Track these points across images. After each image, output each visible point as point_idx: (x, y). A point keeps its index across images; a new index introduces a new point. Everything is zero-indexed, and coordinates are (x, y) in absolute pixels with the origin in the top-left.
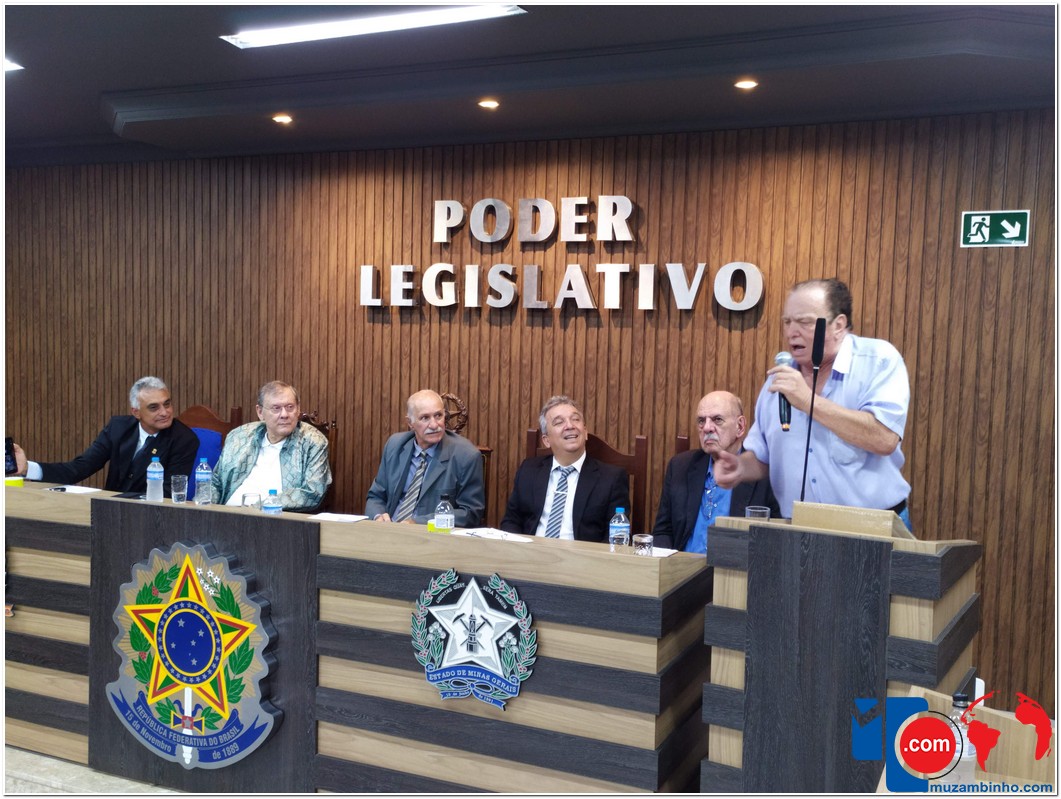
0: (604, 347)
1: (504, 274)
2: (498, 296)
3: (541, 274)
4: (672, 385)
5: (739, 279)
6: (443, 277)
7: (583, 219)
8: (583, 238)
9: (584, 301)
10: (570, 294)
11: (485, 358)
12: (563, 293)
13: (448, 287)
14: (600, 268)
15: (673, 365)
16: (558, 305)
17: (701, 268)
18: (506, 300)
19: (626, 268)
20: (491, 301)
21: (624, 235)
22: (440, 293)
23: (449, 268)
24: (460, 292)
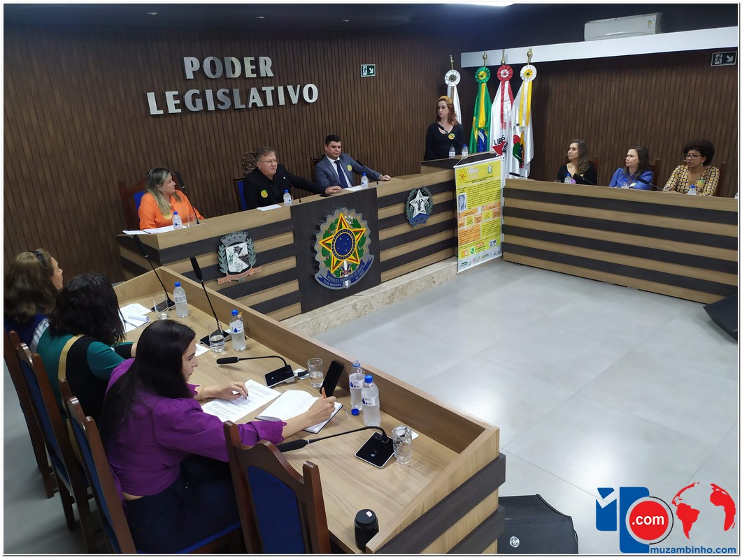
0: (265, 122)
1: (224, 93)
2: (223, 104)
3: (241, 93)
4: (291, 134)
5: (310, 90)
6: (194, 96)
7: (254, 67)
8: (255, 76)
9: (260, 104)
10: (254, 101)
11: (217, 134)
12: (251, 101)
13: (199, 102)
14: (264, 89)
15: (290, 126)
16: (250, 106)
17: (299, 86)
18: (228, 105)
19: (273, 88)
20: (220, 107)
21: (271, 74)
22: (195, 105)
23: (197, 92)
24: (205, 104)
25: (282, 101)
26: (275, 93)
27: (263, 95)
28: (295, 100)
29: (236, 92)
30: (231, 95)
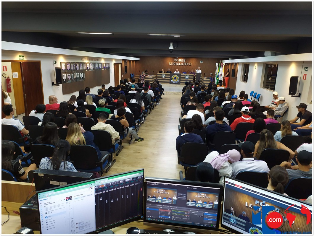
0: (183, 67)
7: (182, 61)
16: (181, 65)
17: (189, 63)
21: (185, 61)
25: (186, 65)
26: (185, 64)
27: (183, 64)
28: (188, 65)
29: (180, 63)
30: (179, 64)
